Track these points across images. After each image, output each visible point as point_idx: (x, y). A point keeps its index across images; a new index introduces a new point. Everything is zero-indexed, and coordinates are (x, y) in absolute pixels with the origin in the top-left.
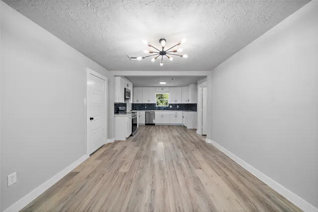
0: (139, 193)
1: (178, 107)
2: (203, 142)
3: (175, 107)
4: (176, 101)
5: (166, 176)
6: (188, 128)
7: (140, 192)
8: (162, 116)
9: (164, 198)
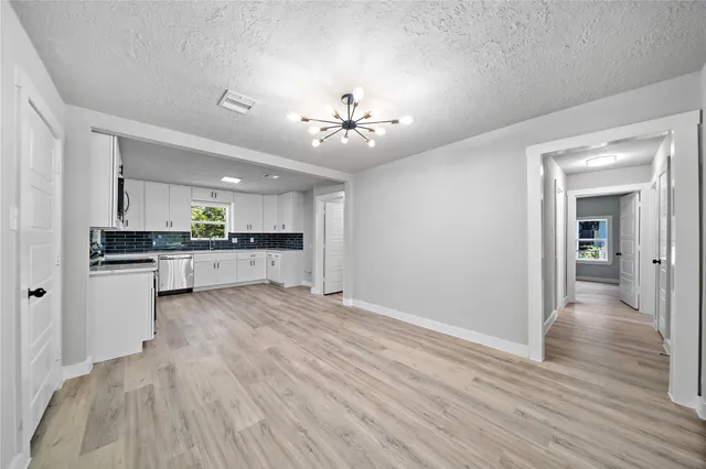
0: (348, 439)
1: (252, 240)
2: (340, 306)
3: (245, 241)
4: (249, 227)
5: (354, 383)
6: (286, 286)
7: (346, 435)
8: (216, 266)
9: (393, 416)
